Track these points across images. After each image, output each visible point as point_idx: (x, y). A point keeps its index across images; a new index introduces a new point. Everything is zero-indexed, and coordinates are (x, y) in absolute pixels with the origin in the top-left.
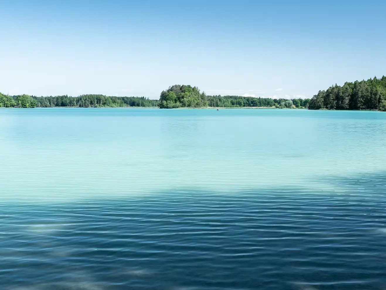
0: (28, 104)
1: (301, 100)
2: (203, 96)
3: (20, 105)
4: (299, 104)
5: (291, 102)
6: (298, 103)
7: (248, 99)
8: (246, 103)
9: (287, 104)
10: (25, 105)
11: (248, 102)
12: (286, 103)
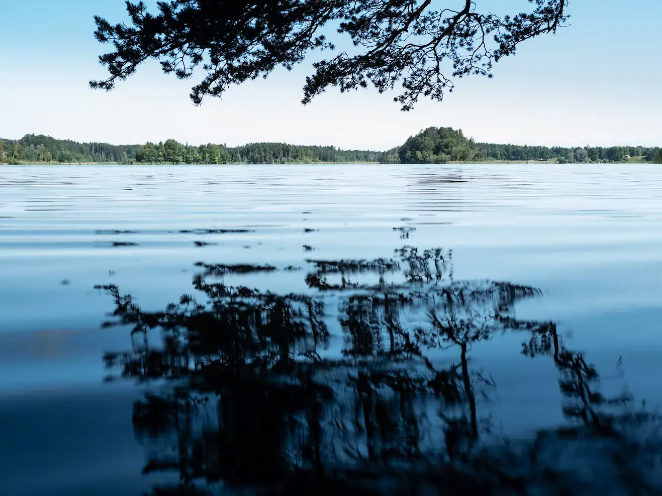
0: (217, 158)
1: (600, 149)
2: (471, 143)
3: (207, 160)
4: (597, 156)
5: (586, 152)
6: (595, 154)
7: (507, 148)
8: (504, 154)
9: (578, 156)
10: (214, 160)
11: (508, 152)
12: (576, 154)
